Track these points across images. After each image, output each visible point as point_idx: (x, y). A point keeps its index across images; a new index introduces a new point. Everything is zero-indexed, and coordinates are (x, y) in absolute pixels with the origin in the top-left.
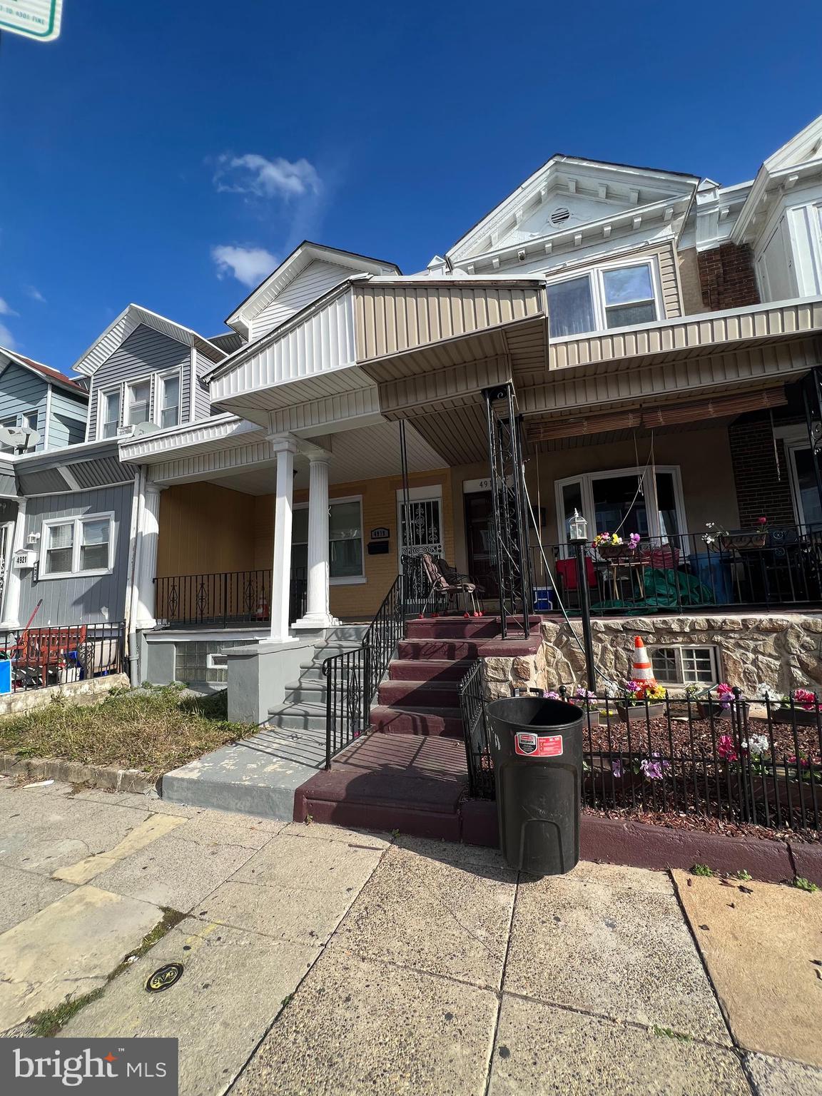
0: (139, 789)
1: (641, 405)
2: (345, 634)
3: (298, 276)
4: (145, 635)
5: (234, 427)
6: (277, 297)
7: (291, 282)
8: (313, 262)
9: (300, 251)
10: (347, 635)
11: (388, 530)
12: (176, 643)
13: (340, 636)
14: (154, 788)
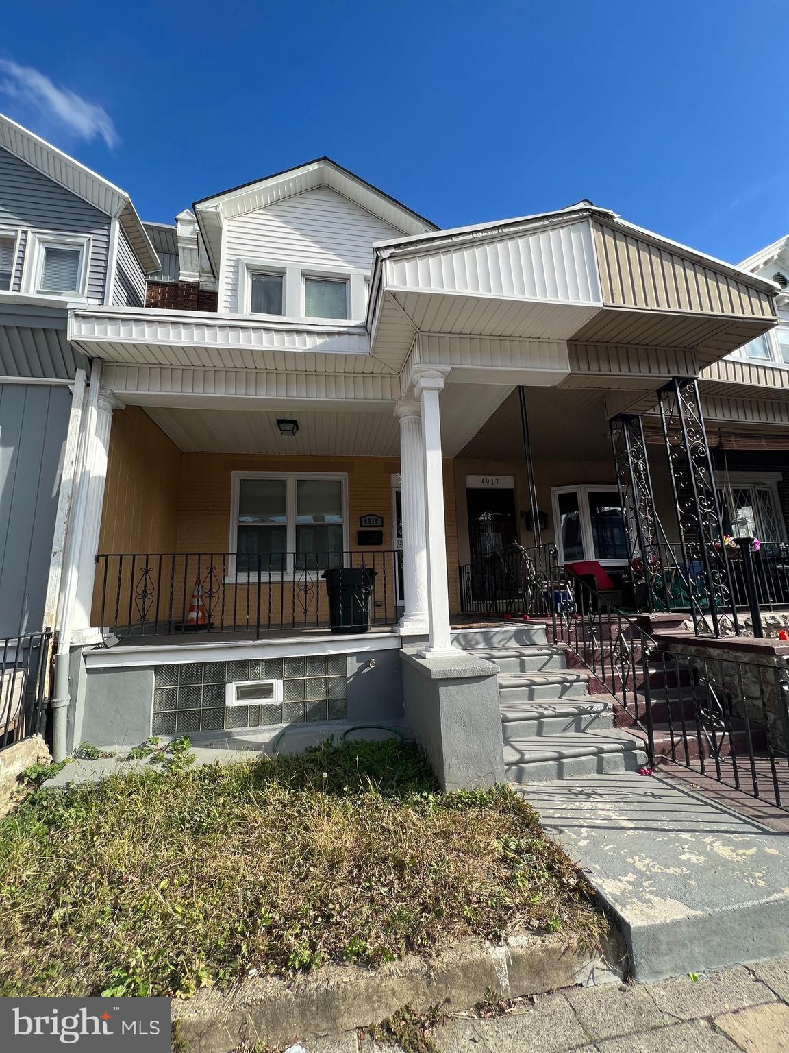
0: (561, 979)
1: (719, 429)
2: (471, 640)
3: (300, 194)
4: (85, 656)
5: (319, 341)
6: (268, 205)
7: (290, 197)
8: (322, 187)
9: (315, 166)
10: (473, 642)
11: (382, 518)
12: (157, 668)
13: (464, 644)
14: (598, 963)
